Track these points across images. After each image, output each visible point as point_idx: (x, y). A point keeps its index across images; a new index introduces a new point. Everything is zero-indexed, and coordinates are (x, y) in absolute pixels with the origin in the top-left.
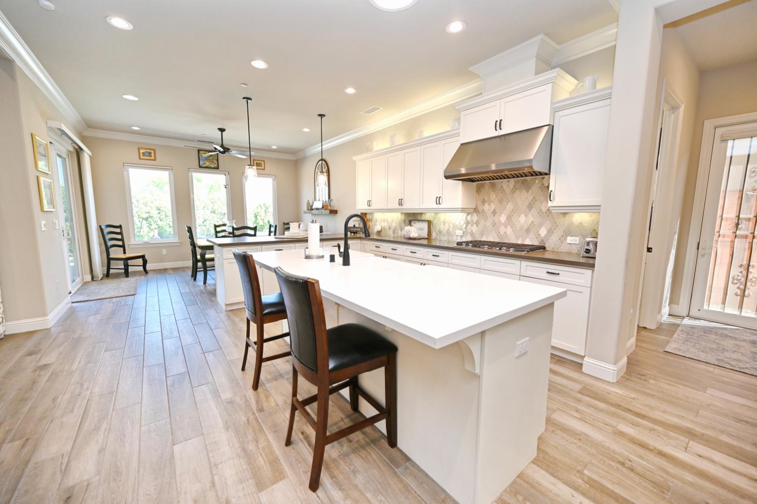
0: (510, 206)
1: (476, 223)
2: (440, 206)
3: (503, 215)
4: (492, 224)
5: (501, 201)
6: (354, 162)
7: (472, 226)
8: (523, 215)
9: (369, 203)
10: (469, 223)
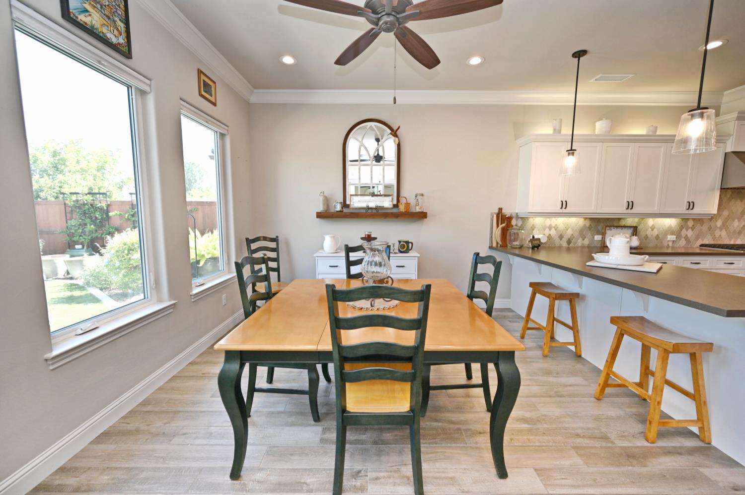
1: (691, 228)
3: (719, 220)
4: (708, 228)
7: (687, 230)
8: (736, 220)
9: (564, 204)
10: (683, 228)
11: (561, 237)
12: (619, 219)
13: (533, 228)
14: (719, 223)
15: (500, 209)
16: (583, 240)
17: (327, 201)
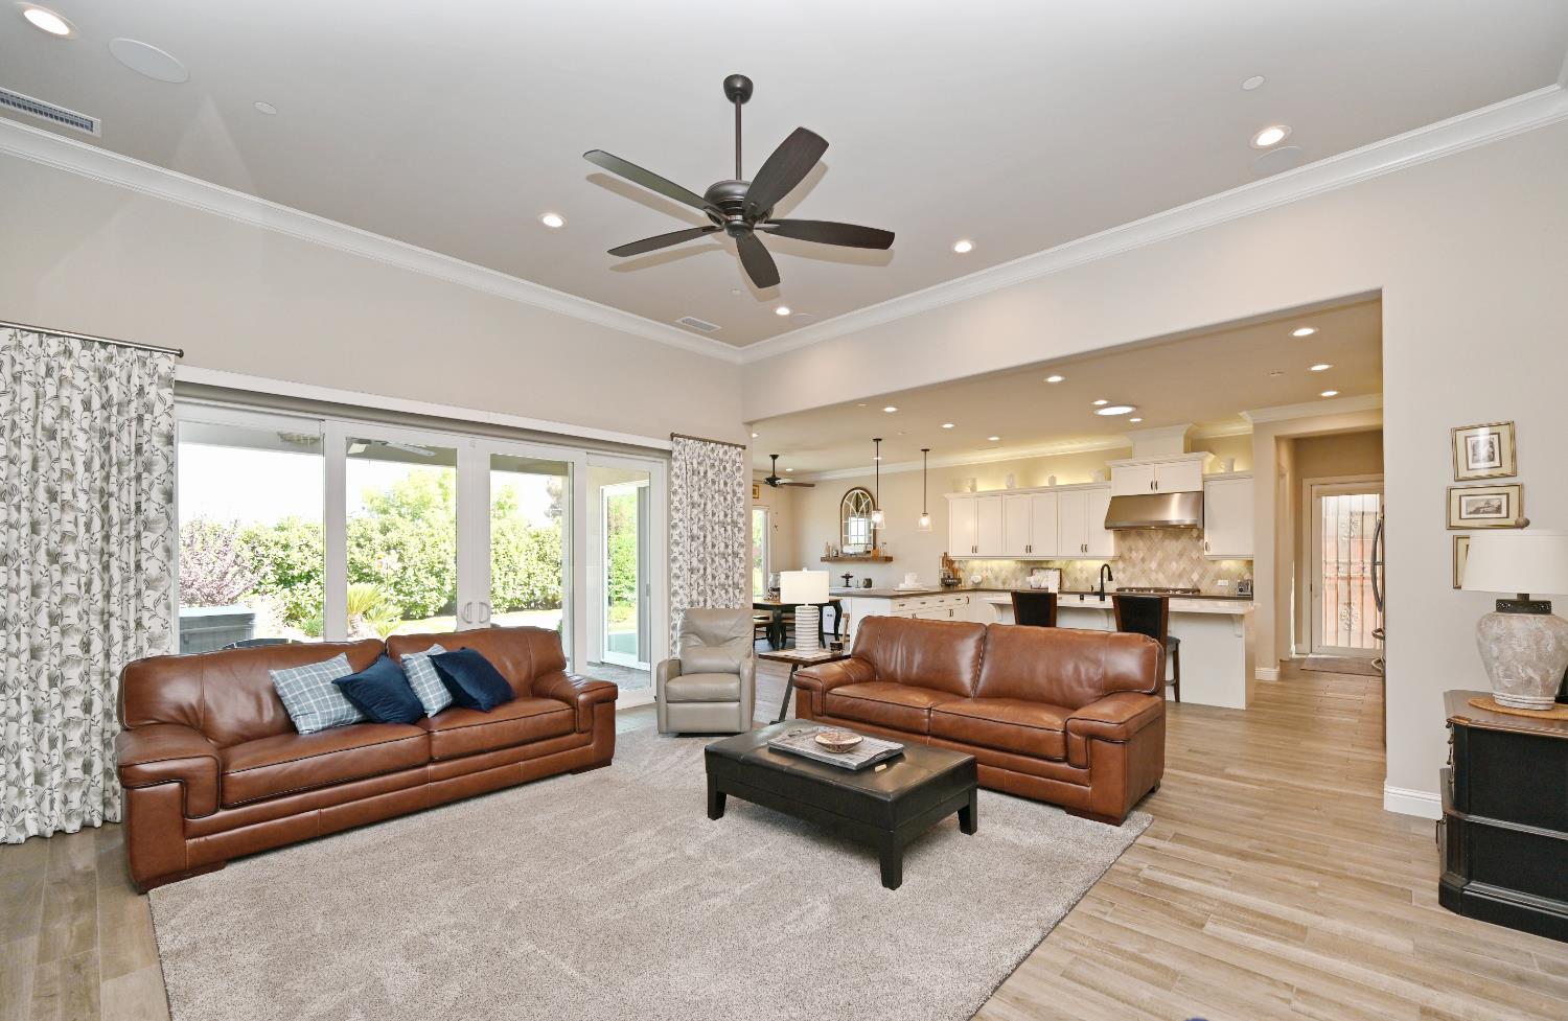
0: (1160, 554)
2: (1087, 554)
5: (1150, 549)
6: (947, 501)
9: (975, 550)
11: (996, 578)
12: (1048, 562)
13: (972, 570)
14: (1153, 565)
15: (946, 554)
16: (1016, 581)
17: (828, 548)
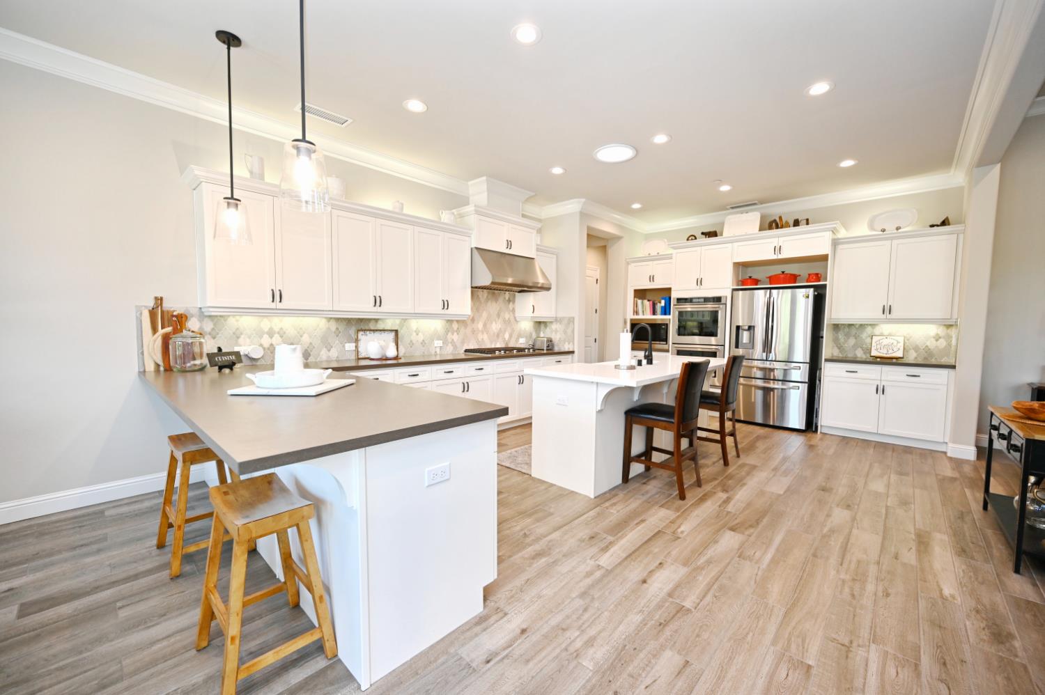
1: (456, 331)
3: (478, 323)
7: (453, 334)
8: (494, 322)
9: (276, 296)
10: (449, 331)
13: (237, 335)
16: (329, 351)
